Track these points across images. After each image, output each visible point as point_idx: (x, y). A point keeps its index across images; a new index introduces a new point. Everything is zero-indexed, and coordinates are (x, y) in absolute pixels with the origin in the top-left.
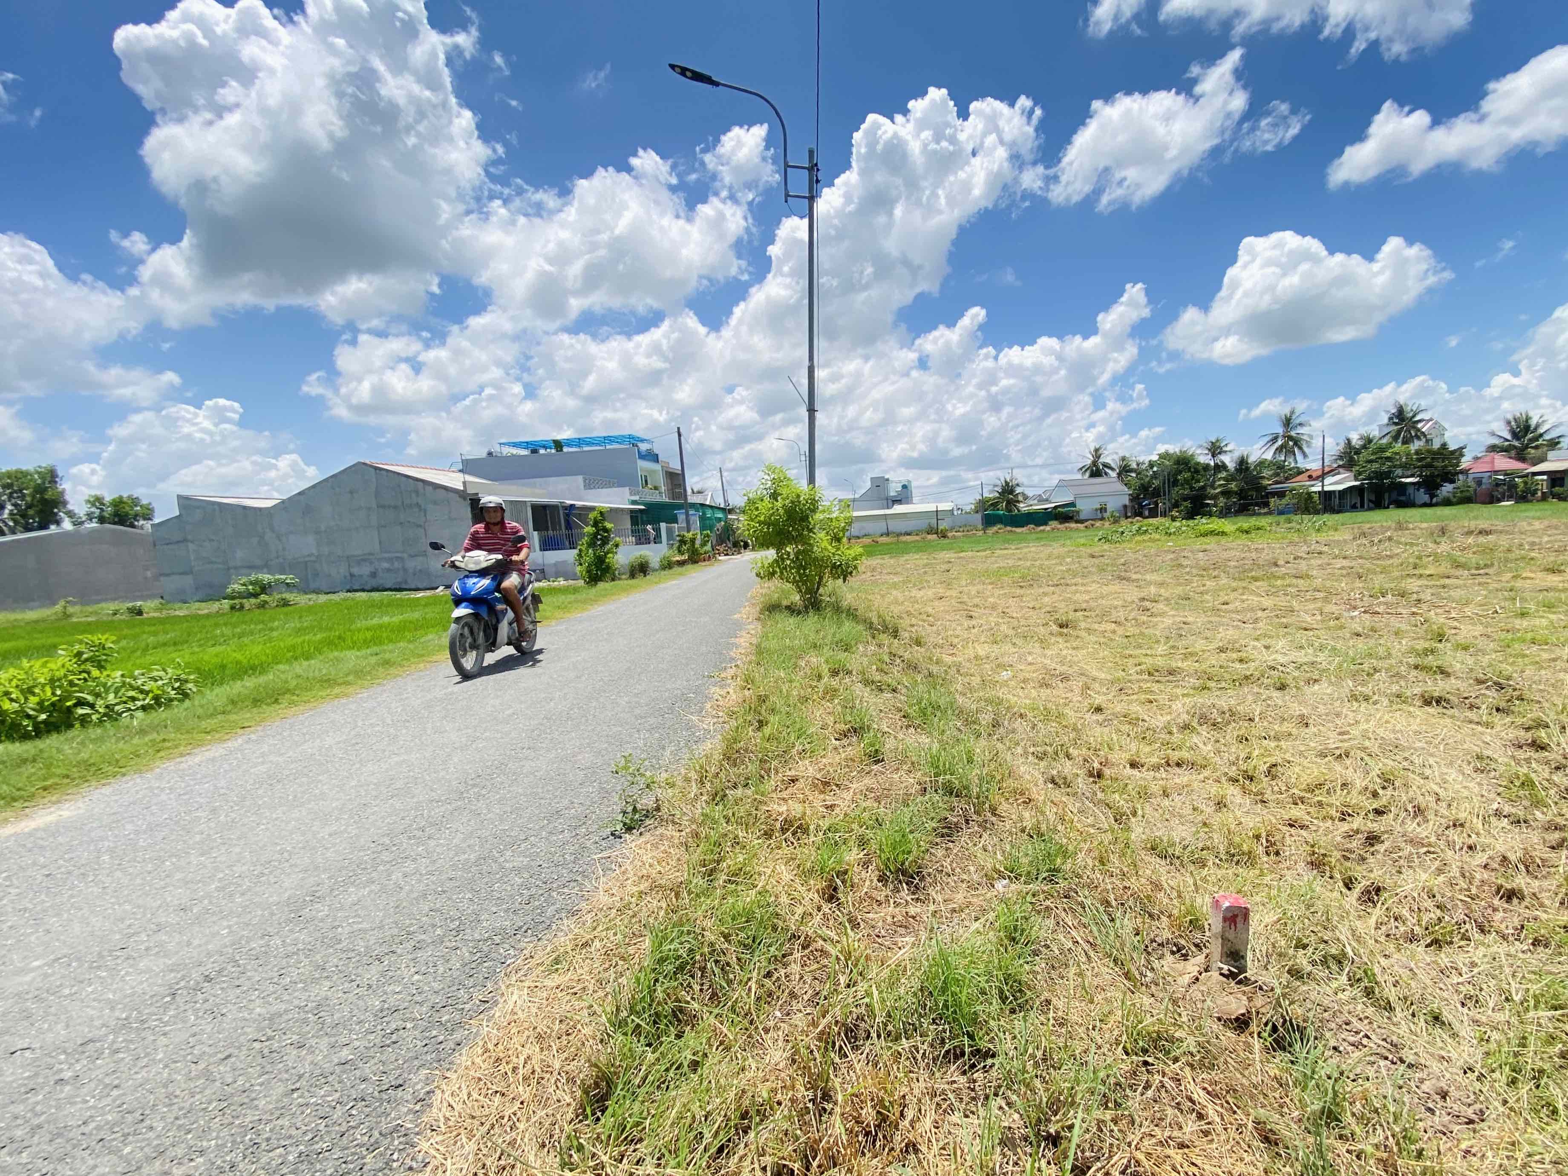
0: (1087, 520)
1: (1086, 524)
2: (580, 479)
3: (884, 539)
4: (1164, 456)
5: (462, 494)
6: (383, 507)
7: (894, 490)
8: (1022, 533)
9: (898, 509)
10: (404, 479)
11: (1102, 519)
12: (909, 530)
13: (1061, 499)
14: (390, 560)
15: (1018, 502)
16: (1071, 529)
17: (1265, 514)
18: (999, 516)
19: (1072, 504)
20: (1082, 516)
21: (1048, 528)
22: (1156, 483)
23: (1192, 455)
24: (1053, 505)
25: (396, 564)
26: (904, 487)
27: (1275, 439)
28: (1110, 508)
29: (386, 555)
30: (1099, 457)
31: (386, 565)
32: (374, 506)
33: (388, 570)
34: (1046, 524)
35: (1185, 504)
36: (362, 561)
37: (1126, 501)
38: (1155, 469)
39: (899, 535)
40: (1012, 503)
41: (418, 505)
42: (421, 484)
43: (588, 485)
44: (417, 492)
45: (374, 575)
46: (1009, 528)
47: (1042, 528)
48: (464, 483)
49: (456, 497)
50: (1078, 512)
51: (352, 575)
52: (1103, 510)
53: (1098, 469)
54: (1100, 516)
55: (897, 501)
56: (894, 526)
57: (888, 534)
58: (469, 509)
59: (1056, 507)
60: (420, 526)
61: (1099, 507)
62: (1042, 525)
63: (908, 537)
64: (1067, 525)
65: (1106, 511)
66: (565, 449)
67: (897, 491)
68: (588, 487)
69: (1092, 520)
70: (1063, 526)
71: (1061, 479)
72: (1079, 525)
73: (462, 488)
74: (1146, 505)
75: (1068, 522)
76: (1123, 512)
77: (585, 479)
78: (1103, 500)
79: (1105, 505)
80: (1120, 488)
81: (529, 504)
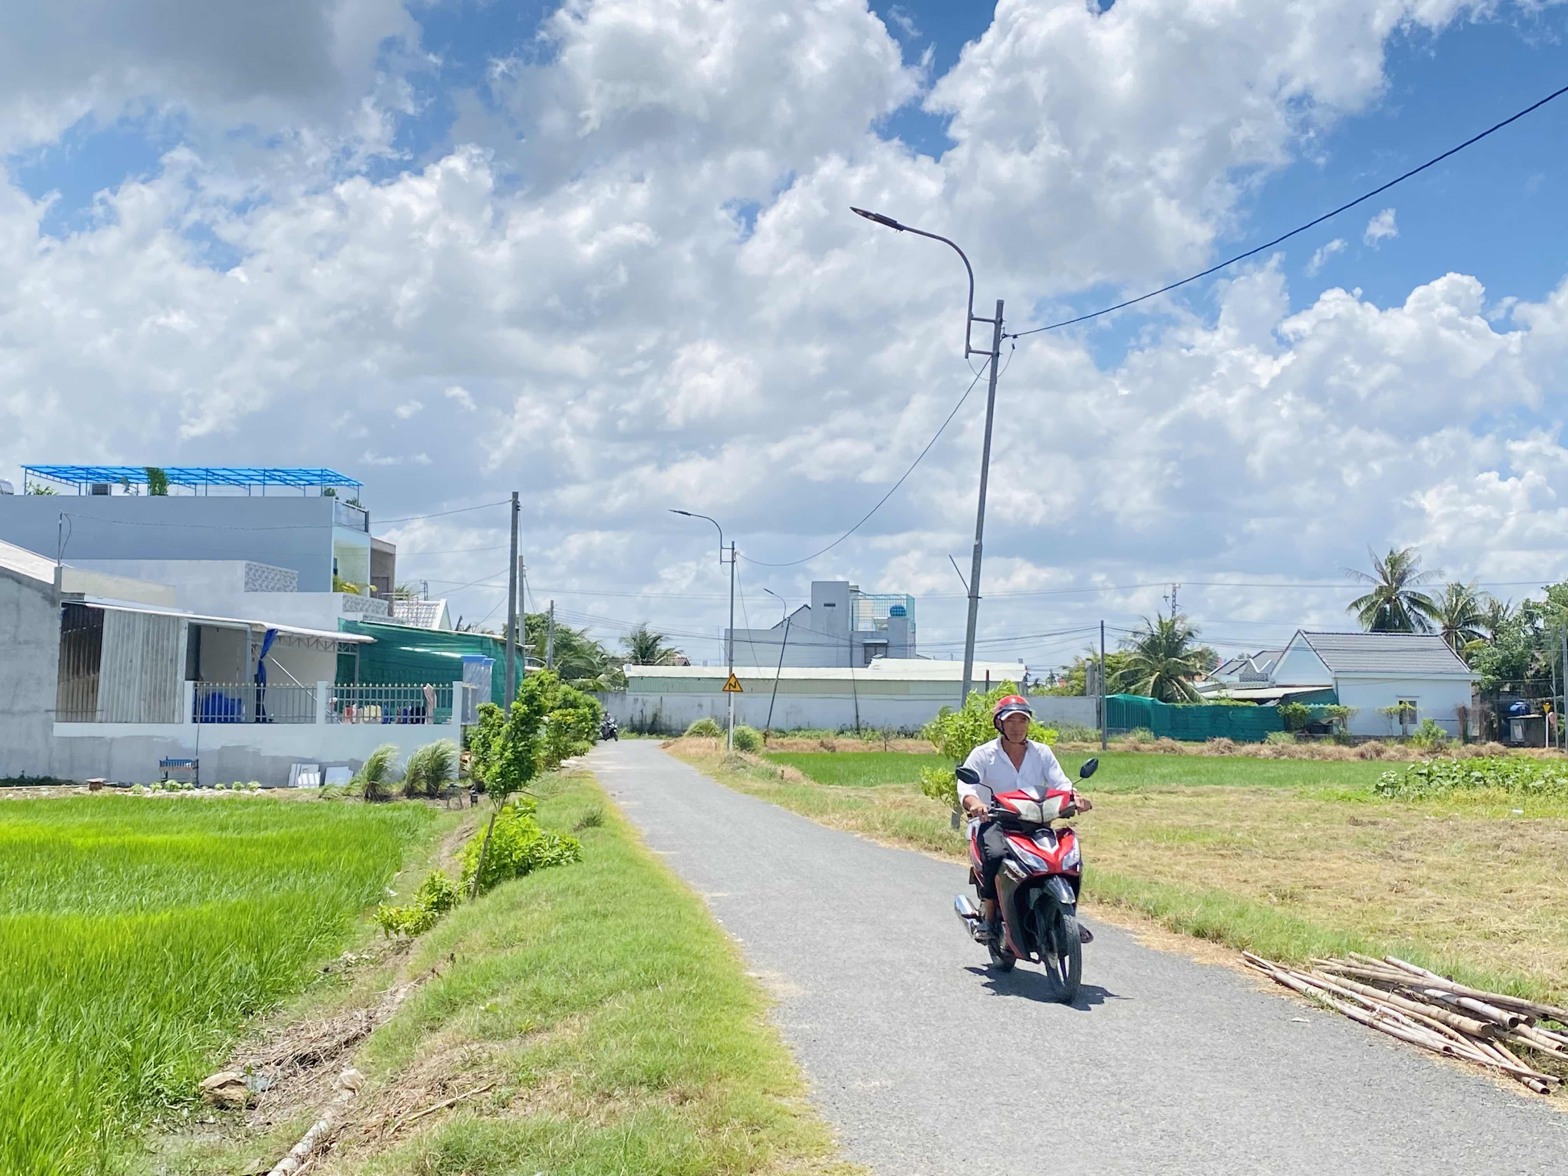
0: (1366, 738)
1: (1361, 748)
2: (239, 567)
3: (848, 743)
4: (1561, 593)
5: (49, 593)
7: (871, 616)
8: (1199, 757)
9: (883, 669)
11: (1404, 738)
12: (909, 723)
13: (1303, 676)
15: (1191, 676)
16: (1325, 757)
18: (1139, 708)
19: (1329, 695)
20: (1353, 727)
21: (1266, 750)
22: (1542, 660)
24: (1280, 692)
26: (898, 612)
28: (1424, 713)
30: (1401, 580)
34: (1261, 738)
37: (1466, 697)
38: (1540, 623)
39: (887, 734)
40: (1173, 679)
43: (254, 584)
46: (1166, 741)
47: (1250, 748)
48: (58, 573)
49: (37, 598)
50: (1343, 716)
52: (1406, 715)
53: (1397, 611)
54: (1398, 730)
55: (884, 649)
56: (873, 711)
57: (859, 731)
58: (59, 623)
59: (1286, 699)
61: (1397, 707)
62: (1251, 741)
63: (910, 741)
64: (1314, 745)
65: (1414, 720)
66: (172, 490)
67: (875, 622)
68: (252, 585)
69: (1377, 739)
70: (1303, 747)
71: (1302, 628)
72: (1345, 749)
73: (51, 581)
74: (1518, 712)
75: (1317, 739)
76: (1458, 726)
77: (249, 568)
78: (1408, 690)
79: (1413, 703)
80: (1451, 662)
81: (185, 624)
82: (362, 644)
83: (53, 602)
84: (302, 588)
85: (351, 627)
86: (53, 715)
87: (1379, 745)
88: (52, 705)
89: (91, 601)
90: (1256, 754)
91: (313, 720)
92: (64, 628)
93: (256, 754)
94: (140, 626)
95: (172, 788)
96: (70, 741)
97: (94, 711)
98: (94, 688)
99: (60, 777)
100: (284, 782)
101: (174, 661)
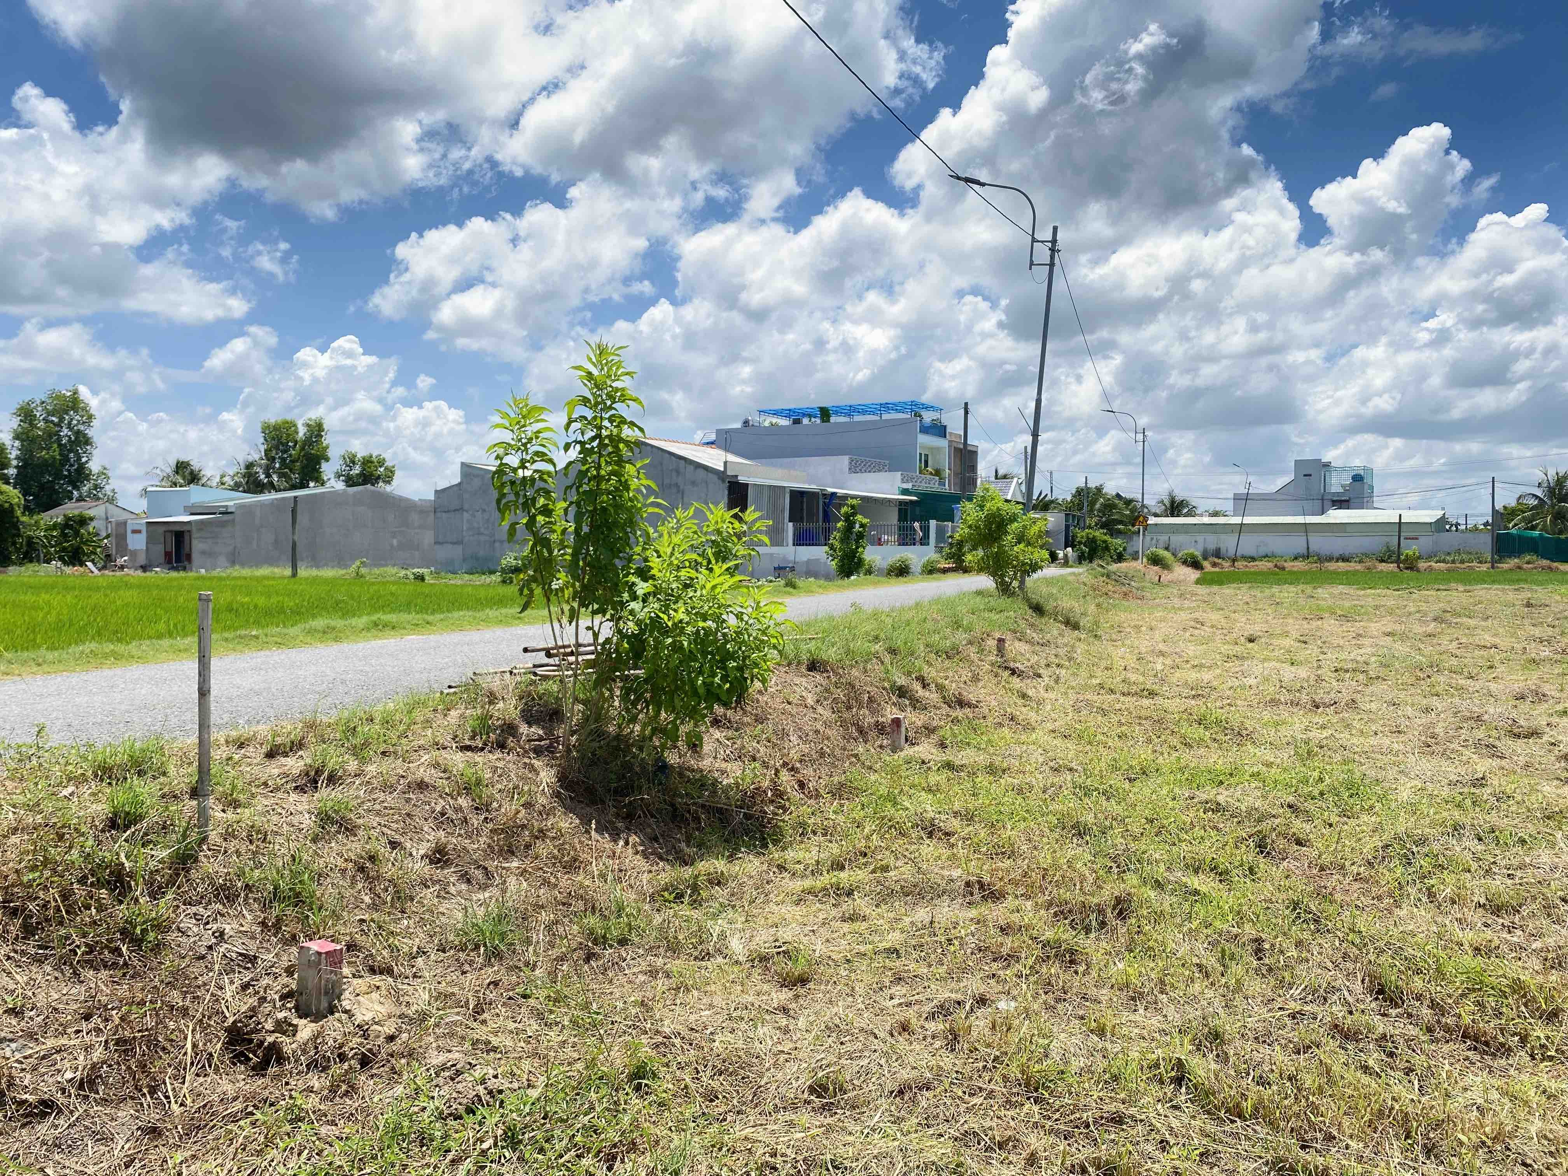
2: (845, 460)
3: (1300, 565)
5: (721, 475)
7: (1337, 484)
9: (1340, 515)
12: (1348, 551)
18: (1531, 540)
26: (1359, 478)
39: (1327, 559)
40: (1564, 518)
41: (677, 485)
42: (683, 462)
43: (855, 468)
44: (678, 472)
46: (1545, 562)
48: (725, 463)
49: (715, 478)
55: (1342, 503)
56: (1321, 543)
57: (1306, 556)
58: (726, 492)
63: (1340, 564)
66: (833, 419)
67: (1341, 485)
68: (851, 469)
73: (722, 469)
77: (853, 461)
81: (788, 490)
82: (911, 501)
83: (723, 481)
85: (905, 492)
89: (742, 479)
92: (729, 494)
94: (766, 493)
101: (783, 511)
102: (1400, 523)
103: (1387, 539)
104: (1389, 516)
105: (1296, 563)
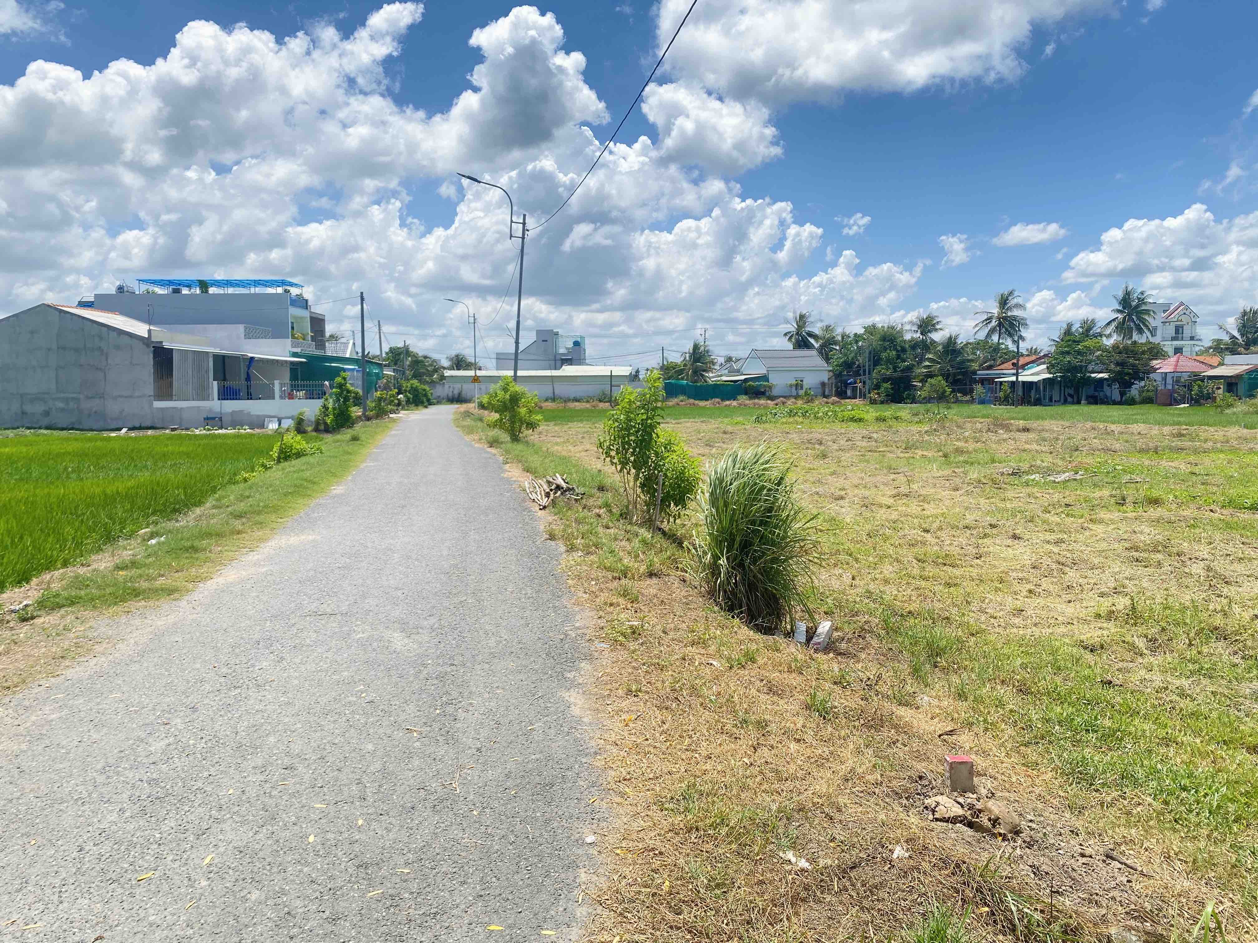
0: (779, 397)
1: (776, 401)
3: (549, 405)
4: (871, 330)
5: (146, 341)
6: (64, 348)
7: (564, 346)
8: (705, 407)
9: (569, 370)
10: (89, 323)
11: (797, 397)
12: (578, 395)
13: (754, 370)
14: (67, 400)
15: (706, 371)
16: (760, 405)
17: (967, 402)
18: (682, 386)
19: (765, 378)
20: (775, 392)
21: (735, 403)
22: (860, 359)
23: (899, 332)
24: (743, 377)
25: (72, 405)
26: (576, 344)
27: (989, 320)
28: (806, 384)
29: (62, 395)
30: (804, 324)
31: (61, 405)
32: (54, 346)
33: (62, 410)
34: (733, 398)
35: (885, 385)
36: (37, 398)
37: (825, 377)
38: (860, 343)
39: (567, 400)
40: (698, 373)
41: (100, 349)
42: (105, 329)
44: (101, 338)
45: (47, 413)
46: (691, 401)
47: (728, 402)
48: (149, 331)
49: (141, 345)
50: (770, 387)
51: (23, 413)
52: (798, 386)
53: (803, 339)
54: (794, 393)
55: (569, 361)
56: (561, 390)
57: (553, 399)
58: (151, 356)
59: (746, 380)
60: (100, 369)
61: (794, 382)
62: (728, 400)
63: (577, 404)
64: (756, 401)
65: (802, 388)
66: (212, 290)
67: (567, 348)
68: (248, 336)
69: (785, 397)
70: (751, 402)
71: (754, 348)
72: (769, 402)
73: (146, 336)
74: (850, 384)
75: (759, 398)
76: (820, 390)
77: (246, 328)
78: (800, 375)
79: (802, 381)
80: (820, 362)
81: (211, 355)
82: (301, 362)
83: (148, 346)
84: (273, 337)
85: (295, 355)
86: (152, 398)
87: (784, 400)
88: (152, 393)
89: (166, 345)
90: (730, 405)
91: (273, 398)
92: (154, 358)
93: (249, 414)
94: (190, 356)
95: (209, 430)
96: (162, 409)
97: (172, 395)
98: (171, 385)
99: (158, 426)
100: (262, 426)
101: (207, 372)
102: (611, 376)
103: (603, 386)
104: (602, 370)
105: (546, 404)
